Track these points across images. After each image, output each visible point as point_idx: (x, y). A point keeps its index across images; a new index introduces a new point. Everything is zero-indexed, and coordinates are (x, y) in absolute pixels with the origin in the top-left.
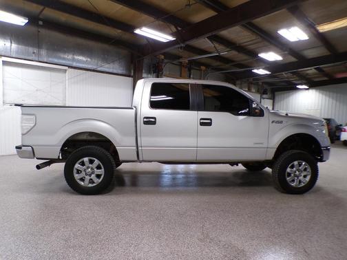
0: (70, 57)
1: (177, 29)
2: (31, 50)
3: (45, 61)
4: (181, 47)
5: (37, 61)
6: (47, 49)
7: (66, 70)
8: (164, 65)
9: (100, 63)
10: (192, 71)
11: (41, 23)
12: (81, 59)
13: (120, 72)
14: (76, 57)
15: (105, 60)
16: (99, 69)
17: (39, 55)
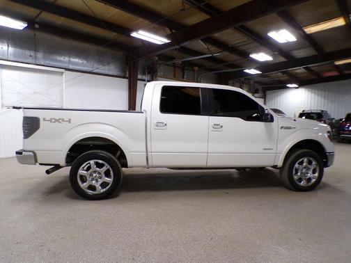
0: (67, 59)
1: (171, 31)
2: (28, 53)
3: (42, 64)
4: (176, 49)
5: (34, 64)
6: (44, 52)
7: (62, 73)
8: (158, 66)
9: (96, 66)
10: (186, 72)
11: (37, 26)
12: (77, 61)
13: (115, 73)
14: (73, 60)
15: (101, 62)
16: (95, 71)
17: (36, 58)
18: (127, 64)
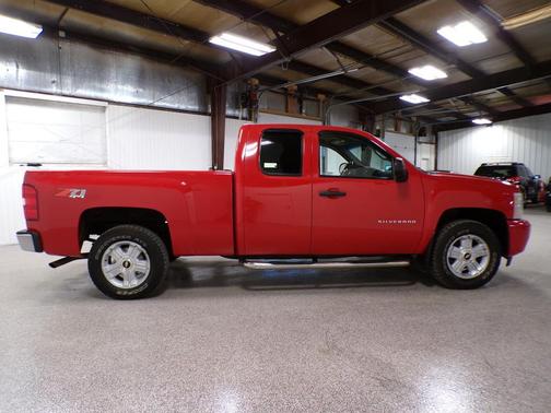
1: (277, 34)
2: (49, 77)
4: (285, 64)
6: (74, 76)
7: (105, 108)
8: (258, 94)
9: (157, 95)
11: (62, 34)
12: (128, 90)
14: (121, 87)
17: (61, 84)
18: (208, 92)
